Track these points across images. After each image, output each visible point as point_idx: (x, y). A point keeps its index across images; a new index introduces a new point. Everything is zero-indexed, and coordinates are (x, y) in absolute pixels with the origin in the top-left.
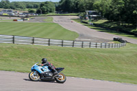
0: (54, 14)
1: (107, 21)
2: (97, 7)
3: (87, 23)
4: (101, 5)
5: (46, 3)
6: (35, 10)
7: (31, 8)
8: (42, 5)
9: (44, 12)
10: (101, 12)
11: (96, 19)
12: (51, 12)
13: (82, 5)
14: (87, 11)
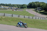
0: (26, 8)
1: (44, 11)
2: (41, 6)
3: (37, 12)
4: (43, 6)
5: (24, 5)
6: (20, 7)
7: (19, 6)
8: (22, 5)
9: (23, 8)
10: (43, 8)
11: (41, 10)
12: (25, 8)
13: (36, 6)
14: (38, 8)
